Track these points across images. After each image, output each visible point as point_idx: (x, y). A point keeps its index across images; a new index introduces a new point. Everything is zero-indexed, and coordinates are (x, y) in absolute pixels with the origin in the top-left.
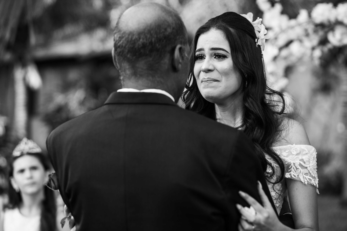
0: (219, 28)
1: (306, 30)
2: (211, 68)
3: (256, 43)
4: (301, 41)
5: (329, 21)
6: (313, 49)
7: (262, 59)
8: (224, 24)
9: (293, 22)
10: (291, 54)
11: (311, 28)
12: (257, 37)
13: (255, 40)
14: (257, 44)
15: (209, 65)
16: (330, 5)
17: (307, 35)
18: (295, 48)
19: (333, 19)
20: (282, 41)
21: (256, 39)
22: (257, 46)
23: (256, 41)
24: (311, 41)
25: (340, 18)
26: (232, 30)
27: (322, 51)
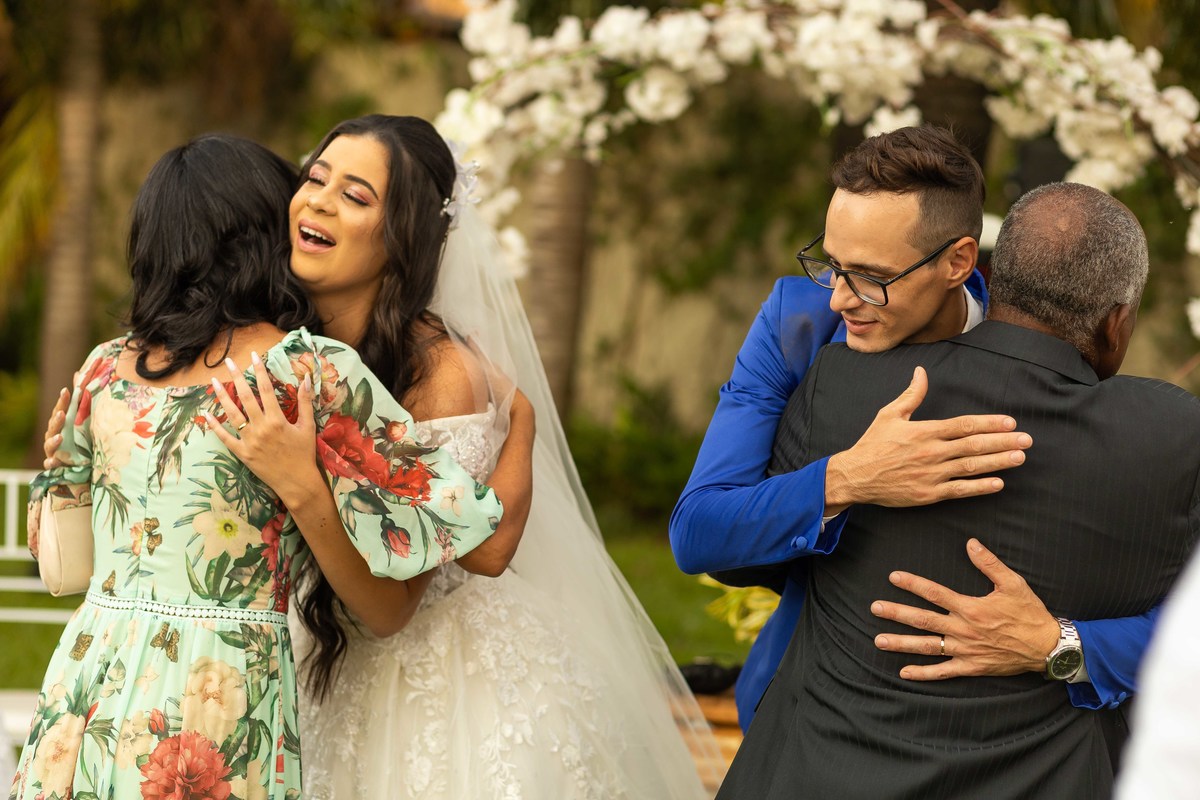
0: (384, 139)
1: (576, 71)
2: (327, 208)
3: (443, 206)
4: (558, 97)
5: (636, 56)
6: (588, 119)
7: (444, 244)
8: (396, 137)
9: (541, 46)
10: (532, 129)
11: (588, 67)
12: (453, 195)
13: (444, 200)
14: (445, 210)
15: (329, 202)
16: (640, 15)
17: (576, 84)
18: (543, 112)
19: (646, 52)
20: (512, 91)
21: (448, 200)
22: (442, 213)
23: (446, 203)
24: (583, 99)
25: (665, 51)
26: (406, 156)
27: (609, 128)
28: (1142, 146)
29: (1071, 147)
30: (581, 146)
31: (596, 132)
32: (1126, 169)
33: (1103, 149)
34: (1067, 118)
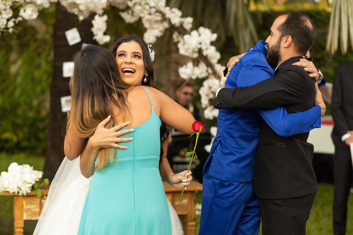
6: (8, 20)
17: (5, 10)
27: (15, 22)
28: (166, 25)
29: (146, 25)
30: (7, 28)
31: (11, 24)
32: (161, 31)
33: (156, 26)
34: (147, 17)
